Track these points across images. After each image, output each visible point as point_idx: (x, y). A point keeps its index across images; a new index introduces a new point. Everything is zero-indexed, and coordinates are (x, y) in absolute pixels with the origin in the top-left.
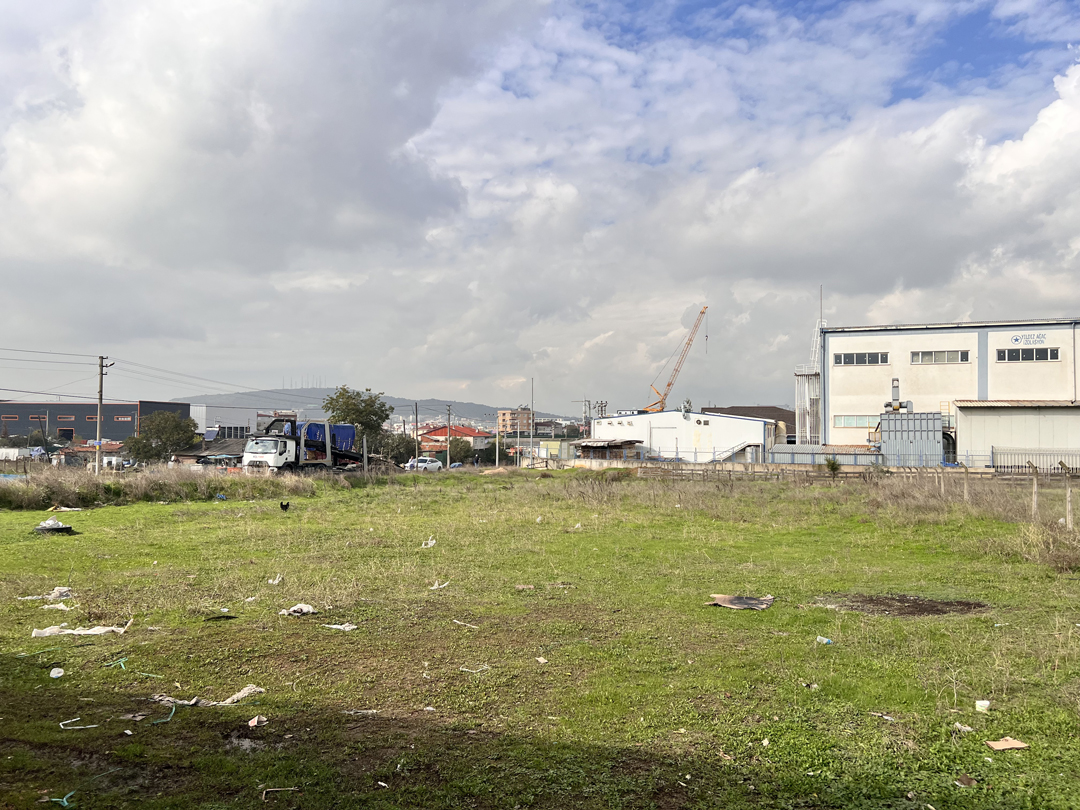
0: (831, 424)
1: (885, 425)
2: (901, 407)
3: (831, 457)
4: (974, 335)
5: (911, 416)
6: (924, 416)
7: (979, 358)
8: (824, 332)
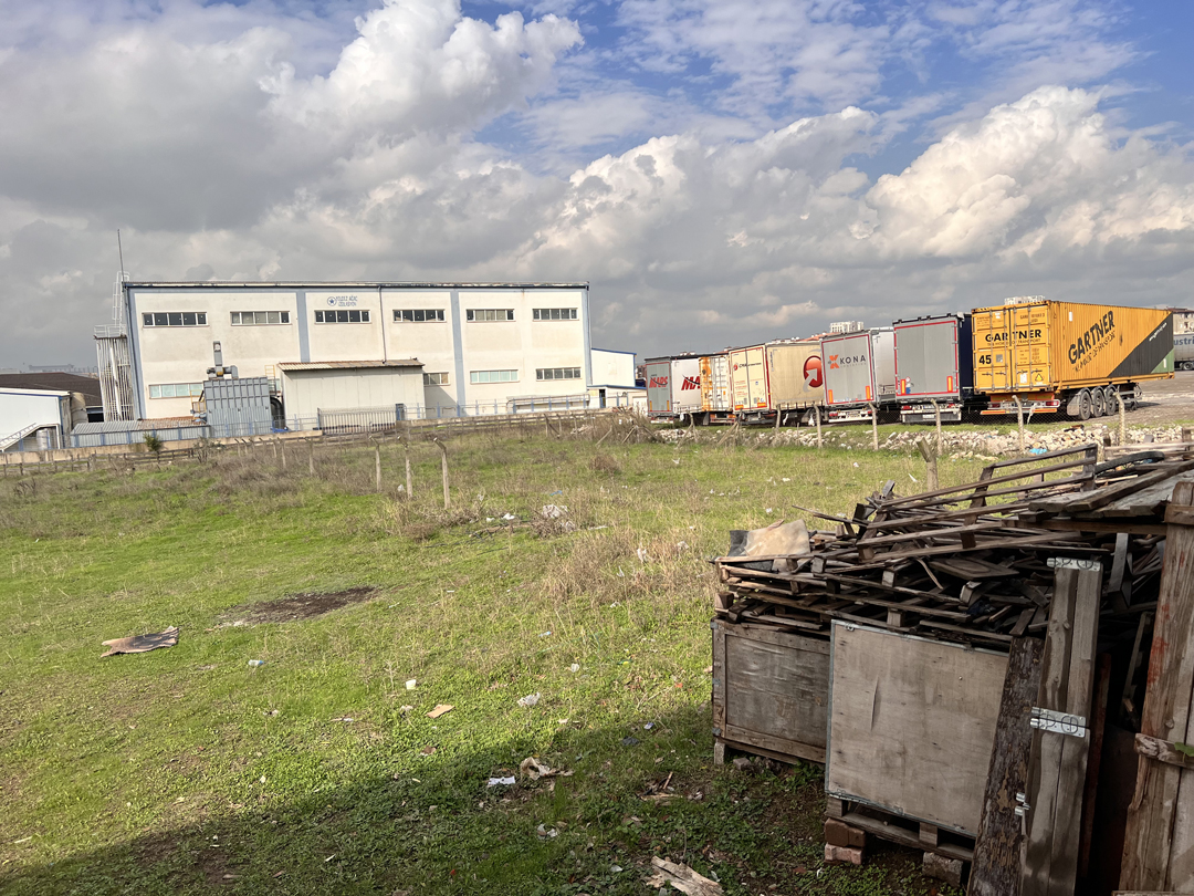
0: (146, 395)
1: (209, 393)
2: (225, 373)
3: (150, 433)
4: (292, 296)
5: (236, 383)
6: (250, 382)
7: (299, 319)
8: (128, 287)
